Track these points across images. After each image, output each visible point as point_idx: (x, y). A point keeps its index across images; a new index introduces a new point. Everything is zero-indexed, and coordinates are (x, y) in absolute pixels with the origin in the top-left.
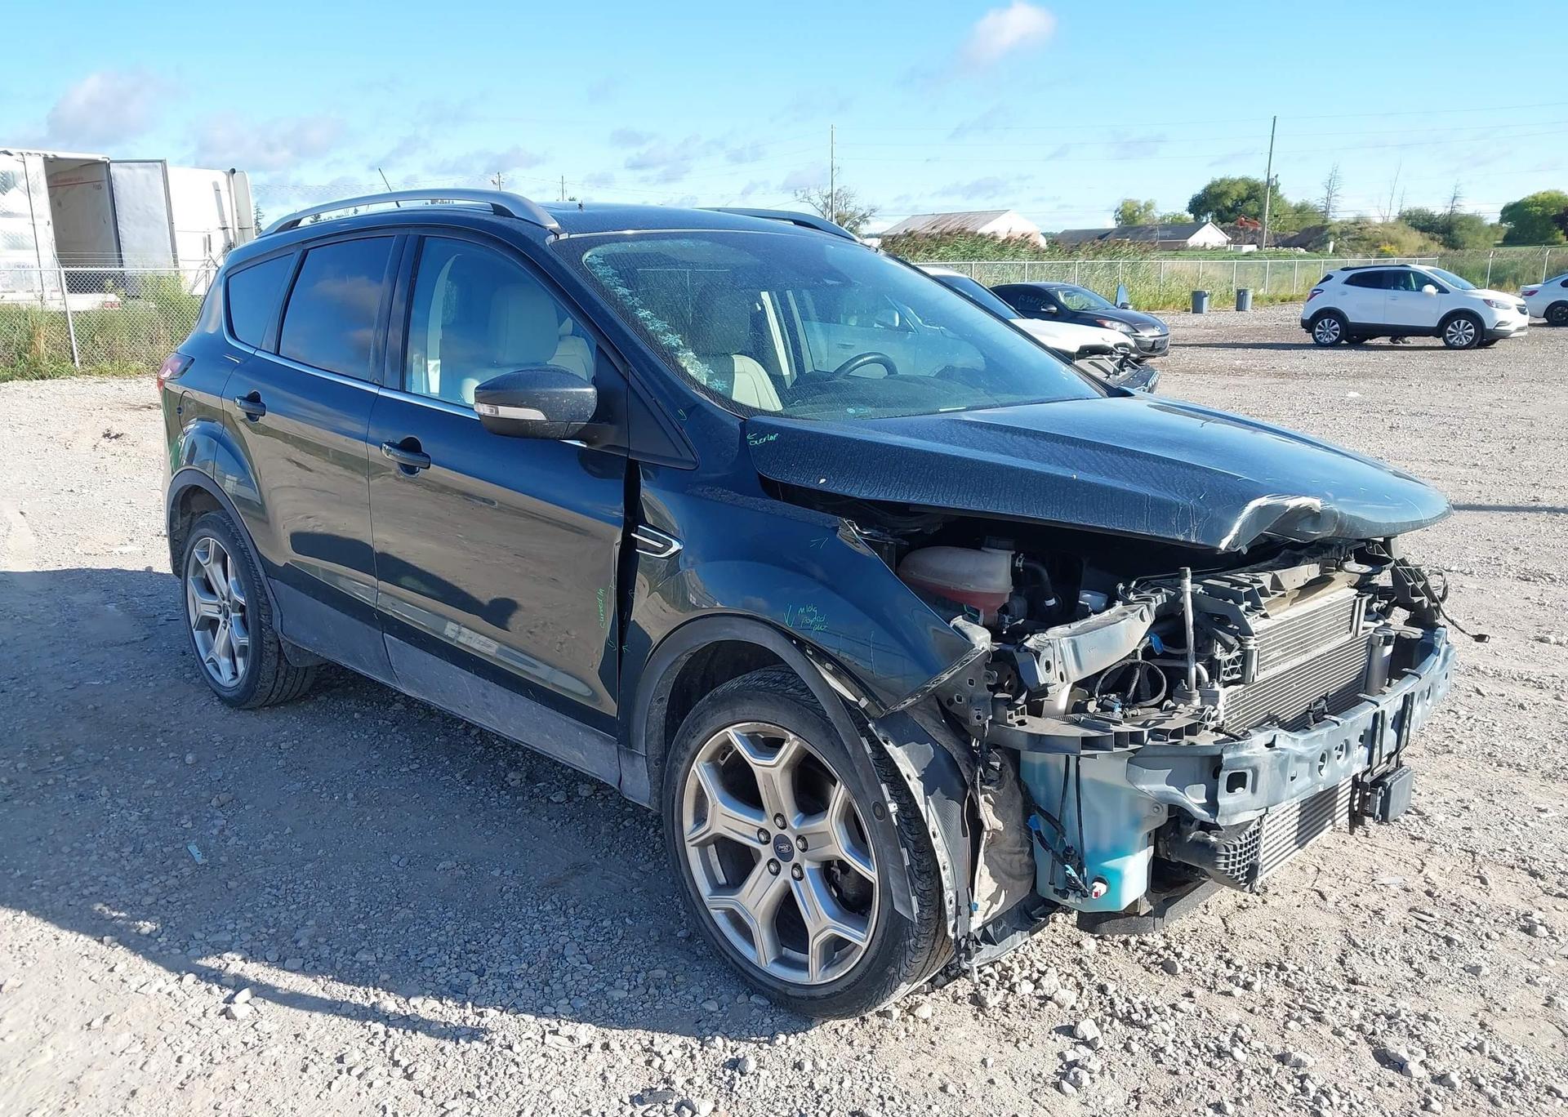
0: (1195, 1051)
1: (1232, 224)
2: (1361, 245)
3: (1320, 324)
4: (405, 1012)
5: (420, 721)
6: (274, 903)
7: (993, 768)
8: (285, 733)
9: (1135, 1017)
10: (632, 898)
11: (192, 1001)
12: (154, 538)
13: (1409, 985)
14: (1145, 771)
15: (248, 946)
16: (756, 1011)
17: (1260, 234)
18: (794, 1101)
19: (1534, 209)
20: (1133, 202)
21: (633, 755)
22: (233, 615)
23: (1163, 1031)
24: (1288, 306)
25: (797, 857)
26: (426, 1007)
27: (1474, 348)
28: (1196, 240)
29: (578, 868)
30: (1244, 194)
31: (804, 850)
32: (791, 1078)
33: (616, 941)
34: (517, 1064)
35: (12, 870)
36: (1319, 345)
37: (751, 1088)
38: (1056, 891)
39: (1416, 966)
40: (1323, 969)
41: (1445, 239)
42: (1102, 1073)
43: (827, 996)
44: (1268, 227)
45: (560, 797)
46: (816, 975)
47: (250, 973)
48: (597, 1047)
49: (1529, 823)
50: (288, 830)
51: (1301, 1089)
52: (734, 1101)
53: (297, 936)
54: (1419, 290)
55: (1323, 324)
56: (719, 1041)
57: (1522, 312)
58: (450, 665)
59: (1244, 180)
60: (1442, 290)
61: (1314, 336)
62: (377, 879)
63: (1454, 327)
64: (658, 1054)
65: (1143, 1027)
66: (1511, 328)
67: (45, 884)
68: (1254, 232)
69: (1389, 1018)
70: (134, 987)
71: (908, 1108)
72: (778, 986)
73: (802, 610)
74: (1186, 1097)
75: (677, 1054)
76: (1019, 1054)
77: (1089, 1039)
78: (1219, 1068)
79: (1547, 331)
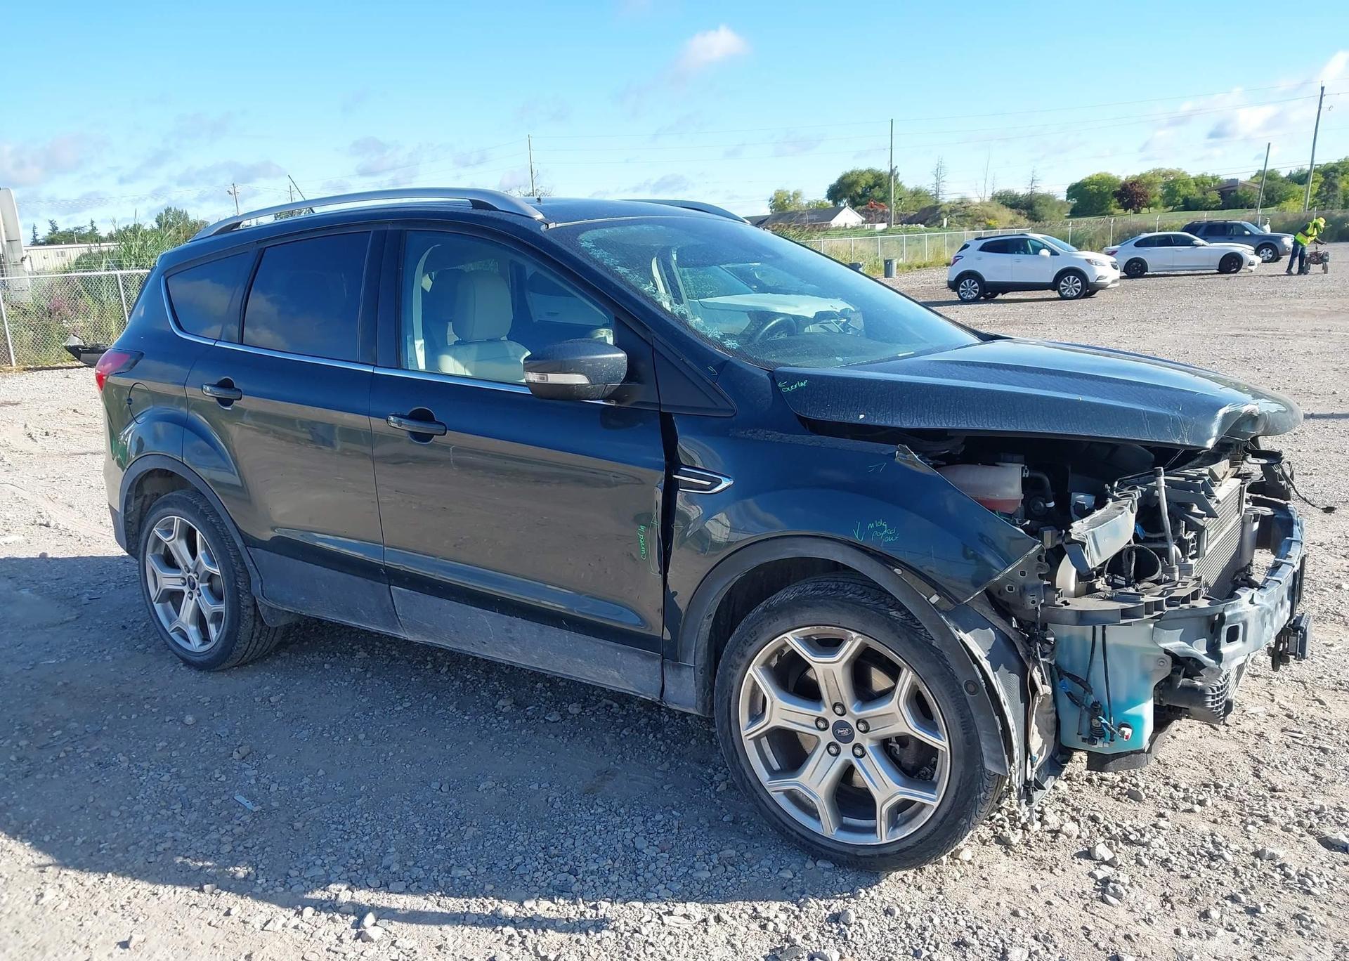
0: (1193, 859)
1: (864, 207)
2: (967, 221)
3: (963, 284)
4: (525, 914)
5: (387, 666)
6: (346, 837)
7: (1049, 642)
8: (267, 688)
9: (1132, 837)
10: (666, 794)
11: (321, 931)
12: (31, 527)
13: (1314, 787)
14: (1166, 631)
15: (345, 876)
16: (827, 874)
17: (888, 215)
18: (902, 941)
19: (1091, 187)
20: (783, 193)
21: (680, 667)
22: (201, 585)
23: (1159, 845)
24: (924, 271)
25: (858, 738)
26: (543, 908)
27: (1082, 298)
28: (838, 221)
29: (606, 774)
30: (871, 183)
31: (865, 732)
32: (888, 922)
33: (675, 831)
34: (652, 944)
35: (72, 838)
36: (964, 301)
37: (861, 935)
38: (1084, 740)
39: (1311, 772)
40: (1246, 783)
41: (1028, 214)
42: (1131, 885)
43: (898, 852)
44: (894, 209)
45: (555, 717)
46: (884, 836)
47: (362, 900)
48: (712, 921)
49: (1326, 656)
50: (321, 772)
51: (1284, 875)
52: (853, 948)
53: (385, 862)
54: (1037, 254)
55: (965, 283)
56: (812, 902)
57: (1115, 267)
58: (469, 607)
59: (869, 171)
60: (1054, 253)
61: (959, 293)
62: (430, 805)
63: (1065, 282)
64: (768, 919)
65: (1143, 845)
66: (1108, 281)
67: (112, 847)
68: (883, 213)
69: (1317, 813)
70: (258, 926)
71: (997, 933)
72: (847, 850)
73: (872, 525)
74: (1205, 895)
75: (783, 916)
76: (1057, 878)
77: (1107, 859)
78: (1217, 868)
79: (1128, 282)
